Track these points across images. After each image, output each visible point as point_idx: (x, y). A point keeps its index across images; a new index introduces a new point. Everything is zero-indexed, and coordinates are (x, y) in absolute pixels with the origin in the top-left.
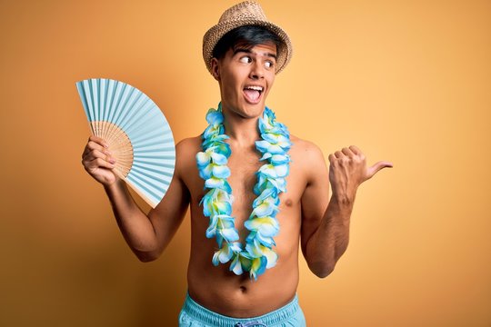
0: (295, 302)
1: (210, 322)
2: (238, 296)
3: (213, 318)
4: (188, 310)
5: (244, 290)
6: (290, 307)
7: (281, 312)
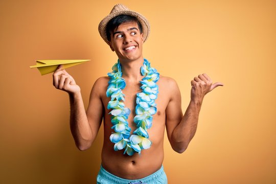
0: (162, 169)
1: (115, 181)
2: (130, 167)
3: (116, 180)
4: (102, 174)
5: (134, 163)
6: (158, 173)
7: (154, 176)
